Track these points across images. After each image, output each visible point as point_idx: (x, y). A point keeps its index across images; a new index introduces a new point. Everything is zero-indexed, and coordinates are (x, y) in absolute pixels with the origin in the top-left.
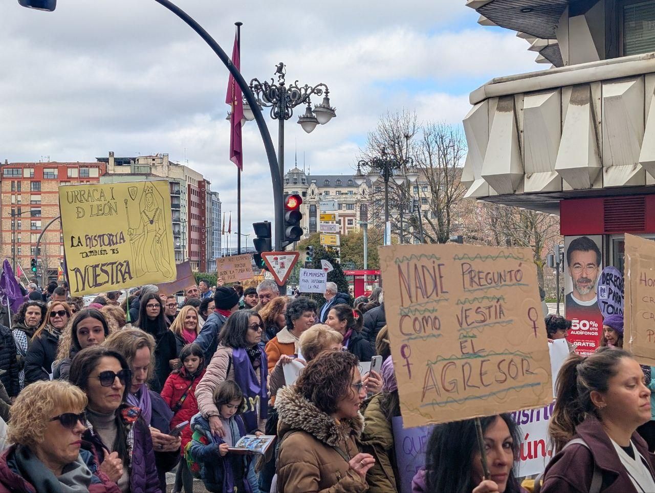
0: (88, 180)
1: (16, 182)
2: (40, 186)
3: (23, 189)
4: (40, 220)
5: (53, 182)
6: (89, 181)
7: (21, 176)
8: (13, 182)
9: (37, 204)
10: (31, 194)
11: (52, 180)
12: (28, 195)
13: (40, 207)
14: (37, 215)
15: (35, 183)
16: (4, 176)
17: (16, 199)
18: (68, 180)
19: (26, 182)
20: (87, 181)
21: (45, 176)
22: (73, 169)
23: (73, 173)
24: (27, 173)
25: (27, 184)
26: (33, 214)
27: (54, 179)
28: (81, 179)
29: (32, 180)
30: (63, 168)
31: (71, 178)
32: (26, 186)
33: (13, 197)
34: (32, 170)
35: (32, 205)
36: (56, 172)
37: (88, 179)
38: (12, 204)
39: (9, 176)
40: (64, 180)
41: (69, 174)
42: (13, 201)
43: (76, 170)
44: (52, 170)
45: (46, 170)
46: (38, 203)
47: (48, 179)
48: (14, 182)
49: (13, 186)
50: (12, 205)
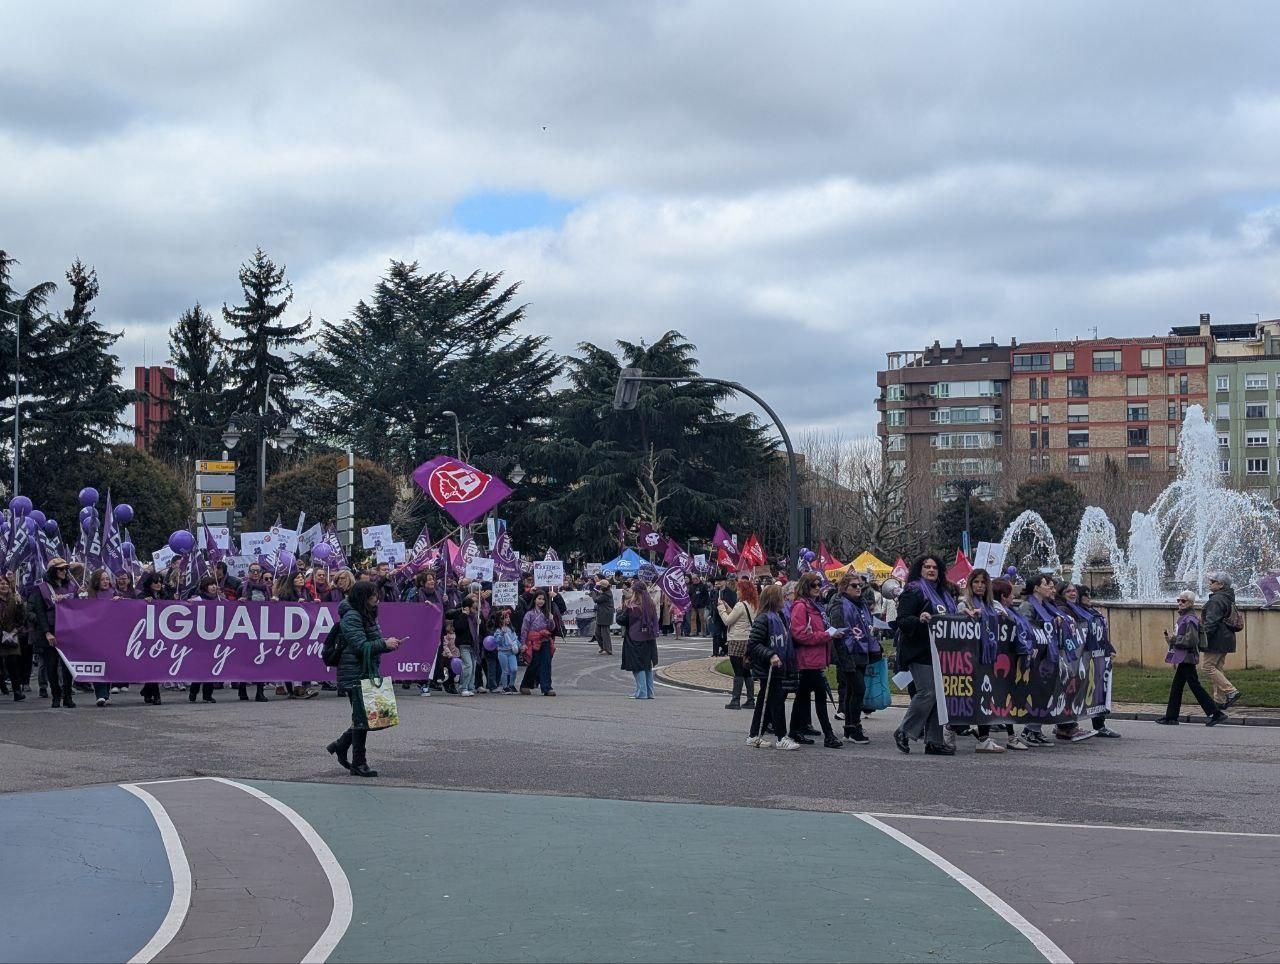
0: (1182, 371)
1: (1039, 380)
2: (1086, 386)
3: (1052, 394)
4: (1086, 453)
5: (1114, 379)
6: (1185, 374)
7: (1048, 368)
8: (1033, 381)
9: (1080, 423)
10: (1069, 403)
11: (1110, 373)
12: (1062, 404)
13: (1087, 428)
14: (1081, 444)
15: (1076, 381)
16: (1015, 369)
17: (1039, 414)
18: (1144, 373)
19: (1057, 380)
20: (1182, 375)
21: (1097, 368)
22: (1152, 352)
23: (1153, 358)
24: (1060, 362)
25: (1061, 383)
26: (1073, 441)
27: (1114, 372)
28: (1168, 370)
29: (1070, 375)
30: (1131, 349)
31: (1149, 369)
32: (1059, 387)
33: (1034, 409)
34: (1071, 356)
35: (1071, 425)
36: (1118, 357)
37: (1186, 369)
38: (1032, 423)
39: (1024, 368)
40: (1133, 373)
41: (1145, 361)
42: (1034, 417)
43: (1159, 353)
44: (1109, 355)
45: (1097, 355)
46: (1081, 419)
47: (1102, 373)
48: (1035, 379)
49: (1032, 389)
50: (1032, 426)
